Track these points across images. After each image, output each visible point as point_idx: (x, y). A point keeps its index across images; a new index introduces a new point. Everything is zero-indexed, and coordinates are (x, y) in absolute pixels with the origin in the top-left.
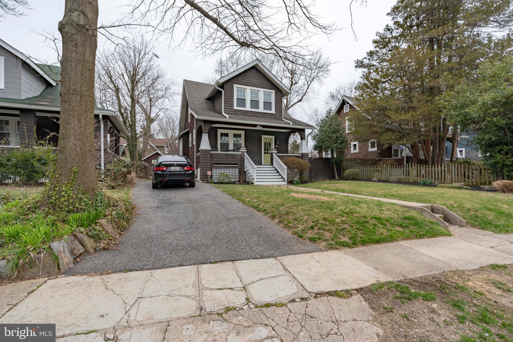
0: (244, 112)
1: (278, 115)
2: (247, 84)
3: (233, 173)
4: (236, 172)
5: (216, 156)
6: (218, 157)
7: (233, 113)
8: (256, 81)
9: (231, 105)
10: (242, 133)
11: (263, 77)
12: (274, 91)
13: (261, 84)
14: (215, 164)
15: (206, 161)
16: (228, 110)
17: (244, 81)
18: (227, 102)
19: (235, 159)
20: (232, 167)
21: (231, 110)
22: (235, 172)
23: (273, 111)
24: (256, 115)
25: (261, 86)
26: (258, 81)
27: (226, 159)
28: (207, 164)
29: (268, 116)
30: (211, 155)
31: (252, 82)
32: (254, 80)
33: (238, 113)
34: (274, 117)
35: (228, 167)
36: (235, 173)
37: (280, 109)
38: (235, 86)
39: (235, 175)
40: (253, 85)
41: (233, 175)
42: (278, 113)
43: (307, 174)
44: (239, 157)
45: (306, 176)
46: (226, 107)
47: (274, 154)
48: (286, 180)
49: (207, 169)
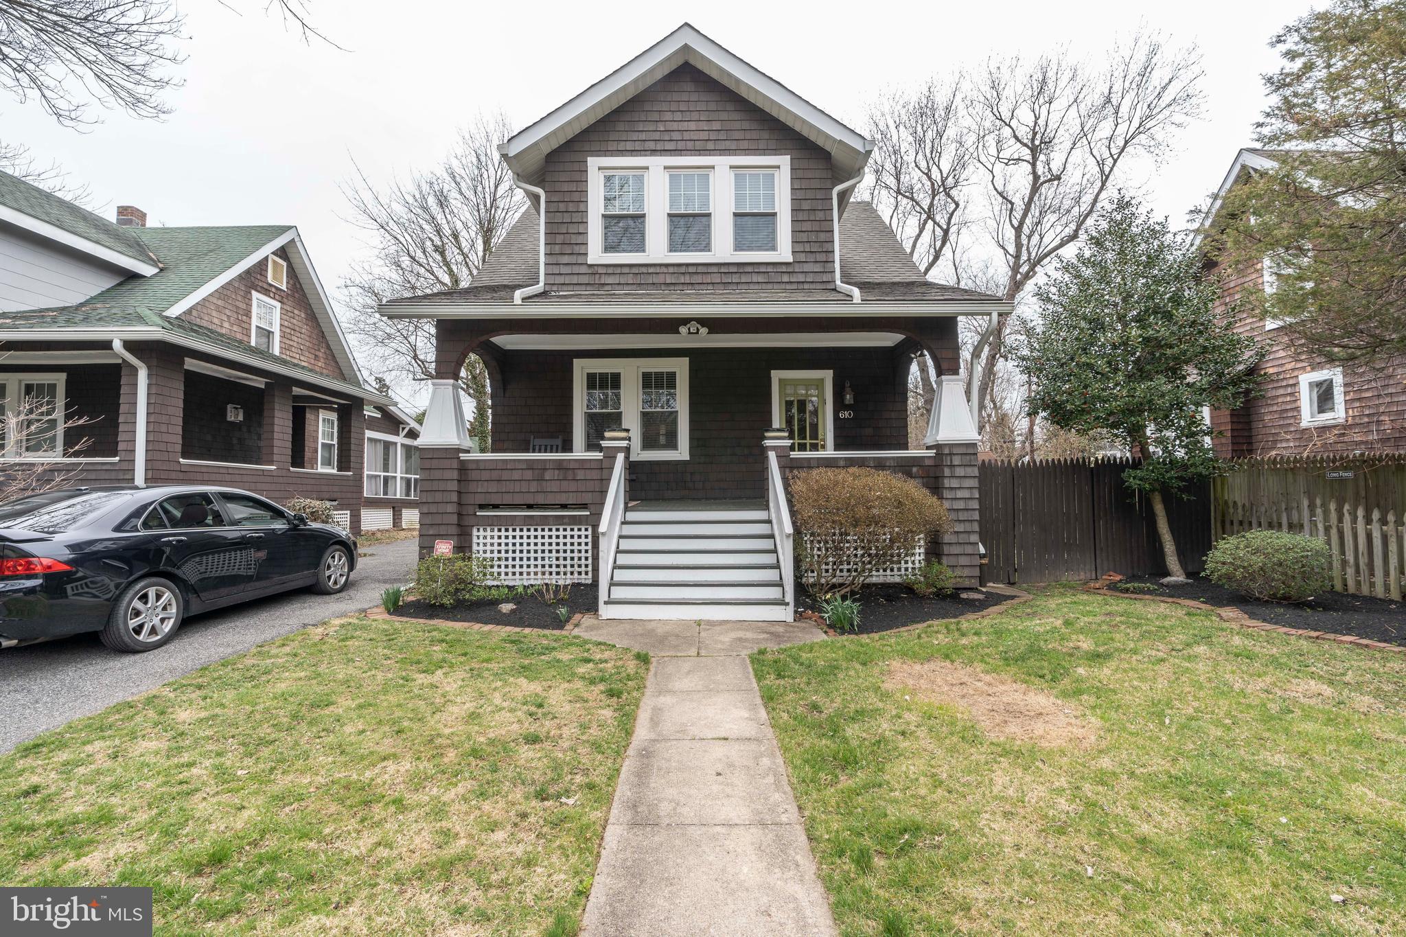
0: (635, 270)
1: (807, 268)
2: (651, 145)
3: (569, 547)
4: (583, 540)
5: (486, 475)
6: (495, 475)
7: (585, 279)
8: (692, 126)
9: (577, 249)
10: (681, 368)
11: (730, 106)
12: (784, 161)
13: (722, 136)
14: (482, 507)
15: (439, 497)
16: (564, 270)
17: (635, 136)
18: (559, 239)
19: (573, 486)
20: (559, 520)
21: (576, 269)
22: (576, 540)
23: (784, 252)
24: (698, 279)
25: (722, 145)
26: (705, 126)
27: (534, 487)
28: (441, 508)
29: (755, 278)
30: (464, 467)
31: (676, 136)
32: (684, 126)
33: (610, 280)
34: (786, 278)
35: (544, 521)
36: (576, 548)
37: (822, 237)
38: (593, 163)
39: (576, 555)
40: (681, 145)
41: (569, 554)
42: (811, 258)
43: (969, 549)
44: (595, 475)
45: (963, 561)
46: (553, 260)
47: (772, 455)
48: (790, 597)
49: (443, 530)
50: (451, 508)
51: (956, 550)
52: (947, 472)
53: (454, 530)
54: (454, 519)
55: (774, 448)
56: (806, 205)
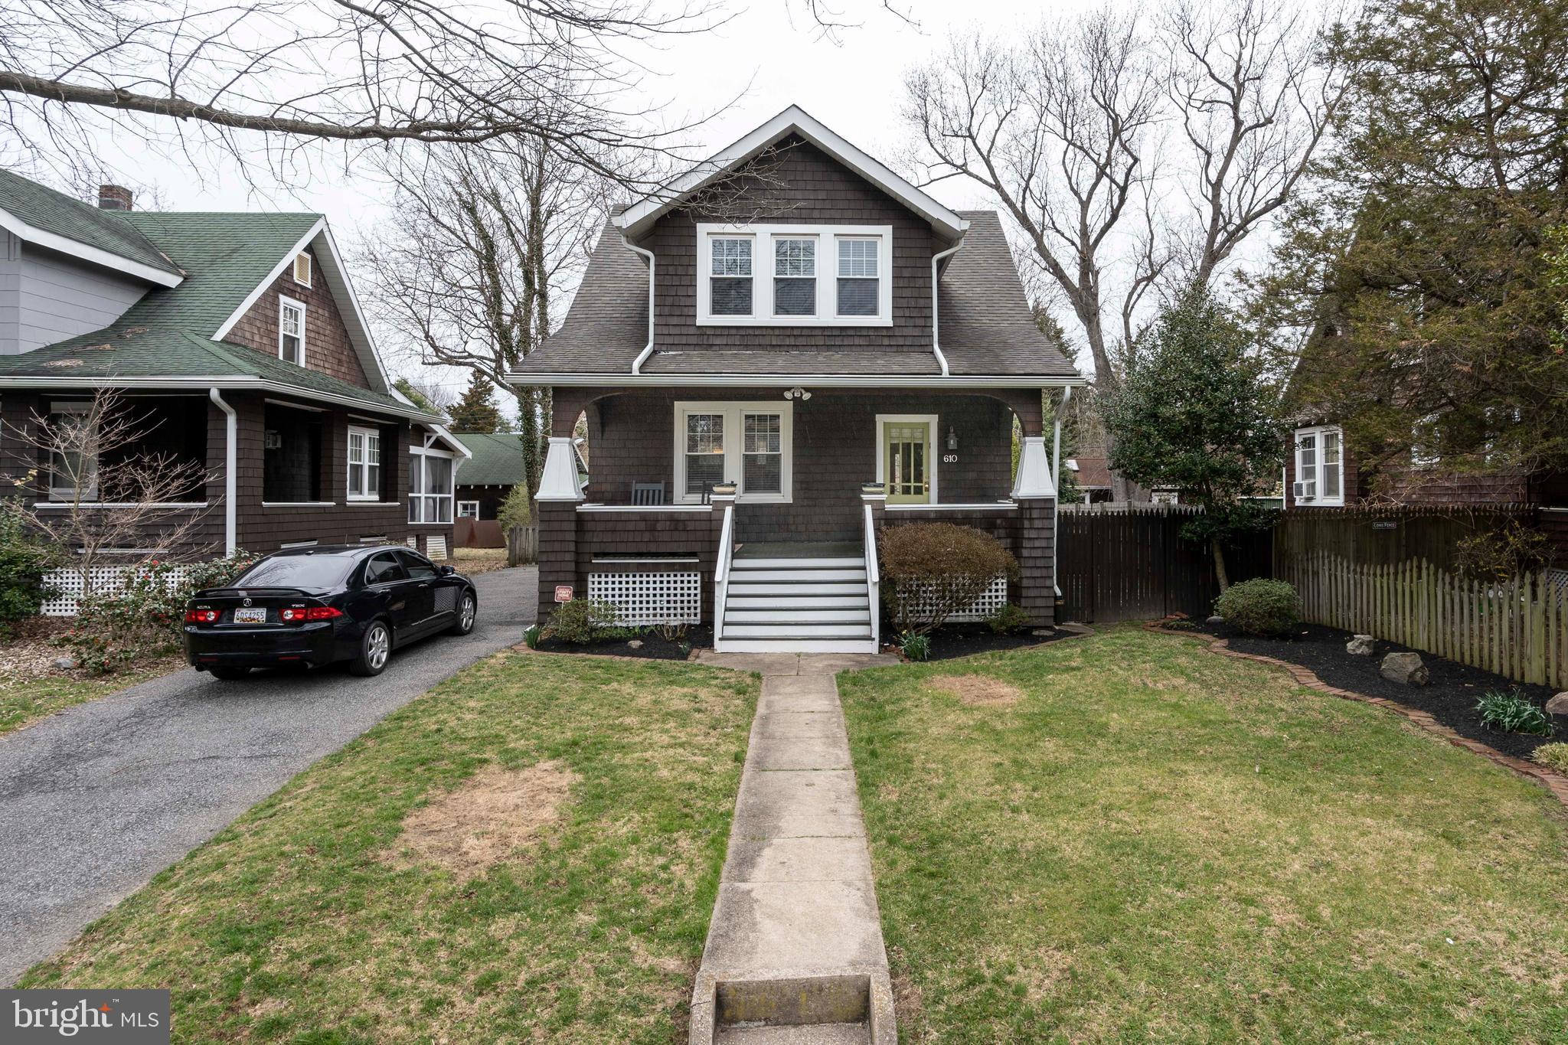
0: (741, 333)
1: (906, 332)
2: (759, 213)
3: (679, 591)
4: (692, 585)
5: (601, 526)
6: (610, 525)
7: (693, 340)
8: (799, 195)
9: (686, 311)
10: (784, 414)
11: (835, 176)
12: (887, 230)
13: (828, 205)
14: (597, 555)
15: (557, 546)
16: (673, 331)
18: (669, 301)
19: (683, 536)
20: (671, 567)
21: (685, 330)
22: (686, 585)
23: (884, 317)
24: (802, 341)
25: (827, 214)
26: (809, 194)
27: (647, 537)
28: (559, 557)
29: (857, 341)
30: (581, 518)
32: (791, 194)
33: (718, 341)
34: (886, 342)
35: (655, 568)
36: (686, 591)
37: (922, 303)
38: (703, 229)
39: (686, 598)
40: (785, 213)
41: (679, 598)
42: (910, 322)
43: (1045, 592)
44: (704, 526)
45: (1039, 602)
46: (663, 321)
47: (868, 509)
48: (876, 634)
49: (562, 576)
50: (569, 557)
51: (1032, 593)
52: (1026, 524)
53: (571, 577)
54: (572, 567)
55: (870, 502)
56: (906, 273)
